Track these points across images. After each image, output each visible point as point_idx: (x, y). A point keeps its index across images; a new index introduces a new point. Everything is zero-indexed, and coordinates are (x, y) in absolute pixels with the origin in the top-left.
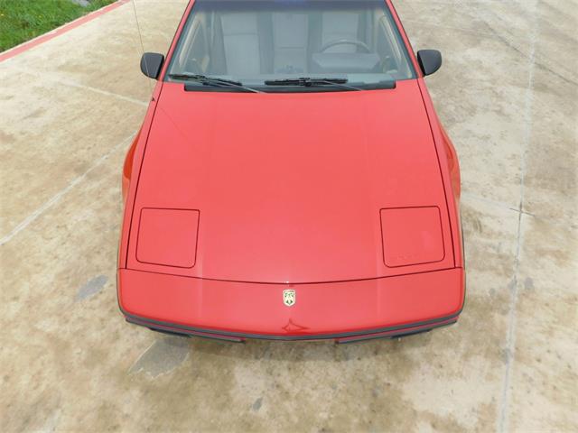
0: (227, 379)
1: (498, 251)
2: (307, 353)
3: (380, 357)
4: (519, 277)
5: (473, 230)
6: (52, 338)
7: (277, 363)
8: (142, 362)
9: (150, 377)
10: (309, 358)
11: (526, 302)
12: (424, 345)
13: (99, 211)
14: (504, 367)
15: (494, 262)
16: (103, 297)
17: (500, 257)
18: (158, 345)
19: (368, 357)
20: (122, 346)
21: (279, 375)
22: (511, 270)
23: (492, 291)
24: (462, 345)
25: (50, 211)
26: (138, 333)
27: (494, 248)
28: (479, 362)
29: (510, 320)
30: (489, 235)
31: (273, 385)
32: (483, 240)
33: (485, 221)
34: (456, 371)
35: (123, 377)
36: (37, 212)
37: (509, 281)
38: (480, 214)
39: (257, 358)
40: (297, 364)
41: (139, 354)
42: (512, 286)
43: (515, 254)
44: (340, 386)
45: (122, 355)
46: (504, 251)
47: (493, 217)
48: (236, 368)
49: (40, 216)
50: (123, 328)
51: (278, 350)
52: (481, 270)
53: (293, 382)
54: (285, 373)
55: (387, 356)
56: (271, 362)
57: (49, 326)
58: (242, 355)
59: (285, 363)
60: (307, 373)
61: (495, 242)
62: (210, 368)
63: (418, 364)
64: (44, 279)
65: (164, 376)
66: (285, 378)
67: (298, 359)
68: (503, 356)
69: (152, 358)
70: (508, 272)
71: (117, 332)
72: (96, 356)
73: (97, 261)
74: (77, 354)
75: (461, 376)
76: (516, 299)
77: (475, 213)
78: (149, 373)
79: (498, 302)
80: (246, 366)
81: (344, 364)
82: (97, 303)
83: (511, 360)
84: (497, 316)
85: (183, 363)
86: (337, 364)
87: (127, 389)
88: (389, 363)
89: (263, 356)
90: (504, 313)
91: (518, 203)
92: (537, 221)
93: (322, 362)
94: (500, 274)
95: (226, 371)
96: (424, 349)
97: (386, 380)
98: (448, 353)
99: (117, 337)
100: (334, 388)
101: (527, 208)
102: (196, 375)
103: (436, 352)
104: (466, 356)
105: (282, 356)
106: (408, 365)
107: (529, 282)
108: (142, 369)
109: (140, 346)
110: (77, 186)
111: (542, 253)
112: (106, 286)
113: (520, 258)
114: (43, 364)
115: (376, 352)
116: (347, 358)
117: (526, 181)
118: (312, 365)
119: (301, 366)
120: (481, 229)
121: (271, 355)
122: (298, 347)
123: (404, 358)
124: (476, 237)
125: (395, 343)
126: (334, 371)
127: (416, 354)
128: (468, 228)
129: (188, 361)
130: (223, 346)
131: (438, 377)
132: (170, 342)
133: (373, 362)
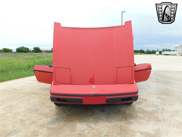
3: (122, 121)
4: (160, 108)
6: (20, 120)
7: (90, 123)
8: (48, 123)
10: (100, 122)
11: (163, 112)
13: (39, 100)
14: (161, 123)
15: (152, 106)
16: (38, 113)
18: (53, 120)
19: (118, 122)
20: (42, 121)
21: (91, 125)
24: (146, 119)
25: (25, 99)
28: (152, 122)
29: (159, 114)
30: (149, 102)
31: (89, 127)
35: (42, 126)
36: (21, 100)
39: (84, 122)
40: (96, 123)
42: (158, 109)
43: (157, 104)
44: (110, 127)
46: (154, 104)
47: (150, 99)
48: (78, 124)
49: (23, 100)
50: (43, 118)
51: (90, 121)
52: (149, 107)
53: (95, 126)
54: (93, 125)
55: (124, 121)
56: (88, 123)
57: (20, 117)
58: (79, 122)
59: (93, 123)
60: (99, 125)
61: (152, 103)
62: (69, 124)
63: (134, 123)
64: (21, 110)
65: (54, 126)
67: (96, 122)
68: (159, 121)
69: (51, 123)
70: (156, 107)
73: (37, 107)
74: (28, 122)
75: (147, 124)
76: (160, 111)
77: (145, 99)
78: (50, 125)
79: (155, 112)
80: (80, 124)
81: (111, 123)
82: (35, 113)
83: (162, 121)
84: (156, 114)
87: (42, 128)
88: (125, 123)
91: (156, 97)
92: (163, 100)
95: (74, 125)
96: (135, 120)
97: (124, 126)
98: (142, 120)
99: (41, 119)
100: (108, 127)
101: (159, 98)
102: (65, 126)
103: (139, 120)
104: (148, 121)
105: (92, 122)
106: (131, 123)
107: (163, 109)
108: (48, 125)
109: (48, 121)
110: (34, 96)
111: (165, 104)
112: (39, 111)
113: (159, 105)
114: (17, 124)
115: (120, 121)
116: (111, 122)
117: (158, 94)
118: (101, 123)
119: (98, 124)
120: (147, 101)
121: (88, 122)
122: (96, 120)
123: (129, 121)
124: (146, 102)
125: (126, 119)
126: (108, 124)
127: (132, 121)
128: (143, 101)
129: (62, 123)
130: (73, 120)
131: (140, 125)
132: (57, 120)
133: (120, 123)
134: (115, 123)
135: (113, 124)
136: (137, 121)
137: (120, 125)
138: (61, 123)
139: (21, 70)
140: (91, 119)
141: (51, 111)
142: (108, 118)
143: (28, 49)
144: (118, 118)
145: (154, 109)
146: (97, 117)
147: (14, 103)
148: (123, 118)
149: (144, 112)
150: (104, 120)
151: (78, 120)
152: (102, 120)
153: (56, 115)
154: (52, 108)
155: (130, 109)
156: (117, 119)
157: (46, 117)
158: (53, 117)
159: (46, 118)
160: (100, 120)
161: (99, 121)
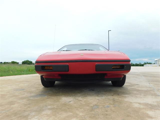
0: (59, 99)
3: (114, 96)
7: (78, 97)
12: (129, 95)
15: (145, 87)
16: (23, 91)
18: (37, 95)
24: (142, 95)
25: (15, 84)
28: (150, 96)
30: (142, 85)
31: (76, 100)
39: (70, 97)
41: (30, 96)
43: (151, 87)
45: (24, 96)
46: (148, 86)
48: (63, 98)
50: (27, 93)
52: (142, 88)
55: (117, 96)
57: (3, 93)
58: (65, 96)
59: (81, 97)
60: (88, 98)
62: (55, 98)
65: (36, 98)
67: (84, 97)
69: (34, 96)
72: (15, 96)
73: (24, 88)
74: (9, 96)
75: (145, 98)
76: (156, 90)
82: (20, 91)
84: (152, 92)
86: (99, 97)
87: (22, 100)
89: (73, 96)
93: (94, 97)
97: (117, 99)
98: (138, 95)
100: (99, 100)
102: (48, 98)
104: (145, 96)
112: (25, 90)
113: (153, 87)
115: (112, 96)
116: (102, 96)
117: (149, 82)
118: (90, 97)
119: (86, 97)
120: (139, 85)
121: (75, 96)
123: (123, 96)
125: (118, 94)
127: (126, 96)
128: (135, 85)
130: (59, 95)
131: (136, 98)
132: (41, 95)
133: (112, 97)
134: (107, 97)
135: (104, 97)
136: (132, 96)
137: (112, 98)
138: (44, 97)
139: (21, 71)
140: (79, 95)
141: (37, 90)
142: (99, 94)
143: (31, 62)
144: (110, 94)
145: (149, 89)
146: (86, 94)
149: (138, 91)
152: (91, 95)
153: (42, 92)
154: (39, 88)
155: (122, 89)
156: (108, 94)
157: (31, 93)
161: (88, 96)
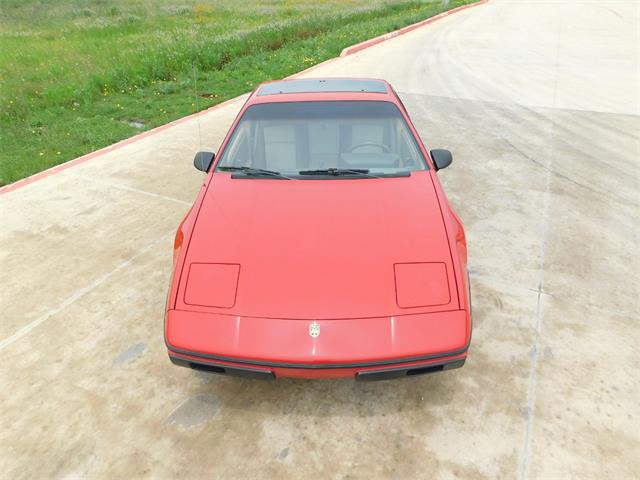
0: (256, 432)
1: (518, 324)
2: (333, 409)
3: (403, 413)
4: (538, 345)
5: (494, 306)
6: (90, 395)
7: (305, 419)
8: (174, 416)
9: (181, 429)
10: (335, 413)
11: (546, 368)
12: (447, 403)
13: (142, 290)
14: (525, 423)
15: (514, 333)
16: (141, 361)
17: (520, 329)
18: (191, 401)
19: (392, 413)
20: (156, 402)
21: (306, 428)
22: (531, 341)
23: (513, 358)
24: (484, 404)
25: (96, 288)
26: (172, 391)
27: (514, 321)
28: (500, 418)
29: (530, 382)
30: (509, 312)
31: (299, 437)
32: (504, 315)
33: (506, 300)
34: (478, 426)
35: (156, 429)
36: (84, 290)
37: (529, 349)
38: (501, 294)
39: (285, 413)
40: (324, 419)
41: (173, 409)
42: (531, 354)
43: (534, 326)
44: (364, 439)
45: (156, 410)
46: (524, 324)
47: (513, 296)
48: (265, 422)
49: (88, 293)
50: (158, 387)
51: (306, 408)
52: (502, 340)
53: (319, 435)
54: (312, 426)
55: (411, 412)
56: (300, 418)
57: (88, 384)
58: (271, 411)
59: (312, 419)
60: (333, 426)
61: (515, 317)
62: (240, 421)
63: (441, 420)
64: (87, 345)
65: (195, 428)
66: (311, 430)
67: (324, 415)
68: (524, 413)
69: (184, 413)
70: (528, 341)
71: (152, 390)
72: (132, 409)
73: (138, 330)
74: (113, 408)
75: (483, 430)
76: (536, 365)
77: (496, 293)
78: (181, 425)
79: (519, 367)
80: (274, 420)
81: (368, 419)
83: (532, 417)
84: (517, 380)
85: (214, 418)
86: (362, 419)
87: (159, 439)
88: (412, 419)
89: (291, 412)
90: (525, 376)
91: (538, 285)
92: (557, 300)
93: (348, 418)
94: (520, 344)
95: (255, 425)
96: (447, 407)
97: (410, 434)
98: (470, 410)
99: (152, 394)
100: (359, 440)
101: (545, 289)
102: (226, 427)
103: (459, 409)
104: (488, 413)
105: (310, 412)
106: (431, 421)
107: (548, 351)
108: (174, 422)
109: (174, 402)
110: (124, 270)
111: (560, 326)
112: (144, 352)
113: (539, 330)
114: (80, 416)
115: (400, 409)
116: (371, 414)
117: (545, 267)
118: (338, 420)
119: (327, 421)
120: (502, 307)
122: (325, 404)
123: (428, 414)
124: (496, 313)
125: (419, 401)
126: (359, 425)
127: (439, 410)
128: (489, 305)
129: (218, 415)
130: (253, 403)
131: (460, 431)
132: (202, 399)
133: (397, 418)
135: (374, 422)
136: (451, 415)
137: (396, 431)
138: (213, 414)
140: (309, 397)
144: (394, 396)
145: (519, 352)
147: (63, 306)
148: (409, 396)
149: (482, 367)
150: (349, 402)
151: (268, 400)
156: (391, 399)
157: (169, 385)
158: (189, 385)
159: (168, 390)
160: (336, 401)
